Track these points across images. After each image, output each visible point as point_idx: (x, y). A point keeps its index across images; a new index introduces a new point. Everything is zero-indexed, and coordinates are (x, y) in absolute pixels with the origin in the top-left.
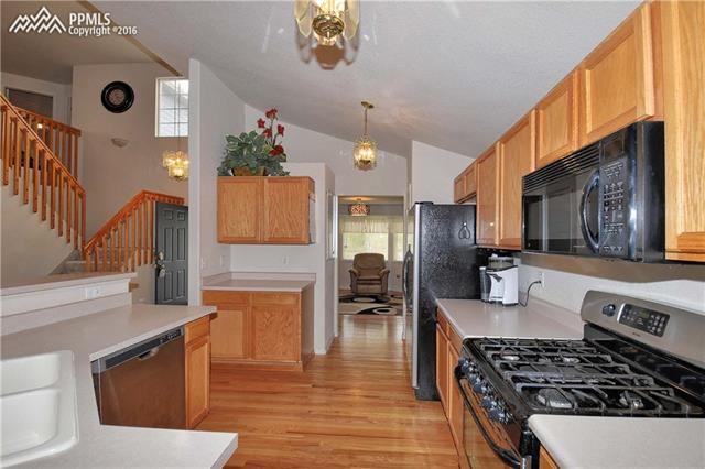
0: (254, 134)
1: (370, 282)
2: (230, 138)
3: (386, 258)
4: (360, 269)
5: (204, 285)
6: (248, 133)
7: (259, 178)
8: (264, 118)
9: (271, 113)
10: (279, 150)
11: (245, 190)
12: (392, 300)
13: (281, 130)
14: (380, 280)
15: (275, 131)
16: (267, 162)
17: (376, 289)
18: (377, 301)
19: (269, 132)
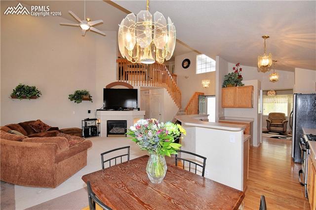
0: (232, 73)
1: (277, 126)
2: (226, 76)
3: (286, 115)
4: (272, 120)
5: (220, 119)
6: (231, 73)
7: (234, 88)
8: (235, 66)
9: (238, 65)
10: (240, 76)
11: (230, 91)
12: (289, 135)
13: (241, 69)
14: (283, 125)
15: (239, 70)
16: (237, 82)
17: (280, 129)
18: (280, 134)
19: (237, 71)
